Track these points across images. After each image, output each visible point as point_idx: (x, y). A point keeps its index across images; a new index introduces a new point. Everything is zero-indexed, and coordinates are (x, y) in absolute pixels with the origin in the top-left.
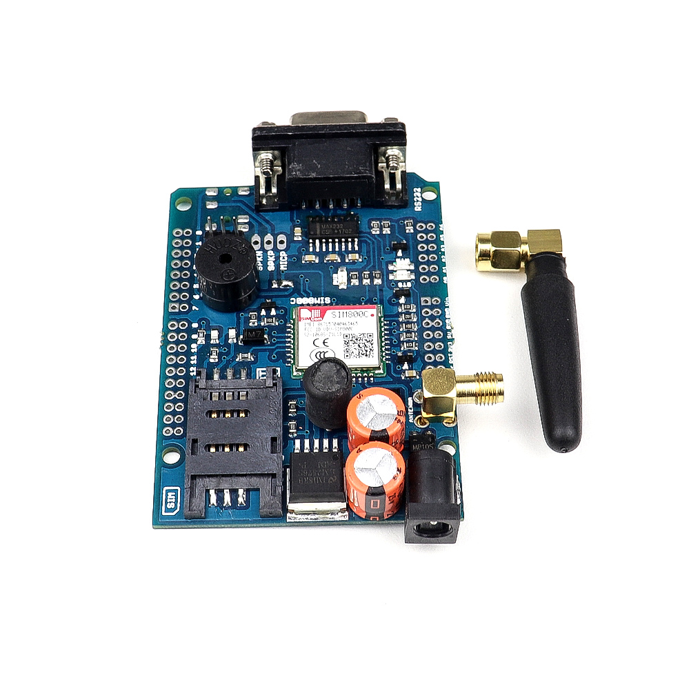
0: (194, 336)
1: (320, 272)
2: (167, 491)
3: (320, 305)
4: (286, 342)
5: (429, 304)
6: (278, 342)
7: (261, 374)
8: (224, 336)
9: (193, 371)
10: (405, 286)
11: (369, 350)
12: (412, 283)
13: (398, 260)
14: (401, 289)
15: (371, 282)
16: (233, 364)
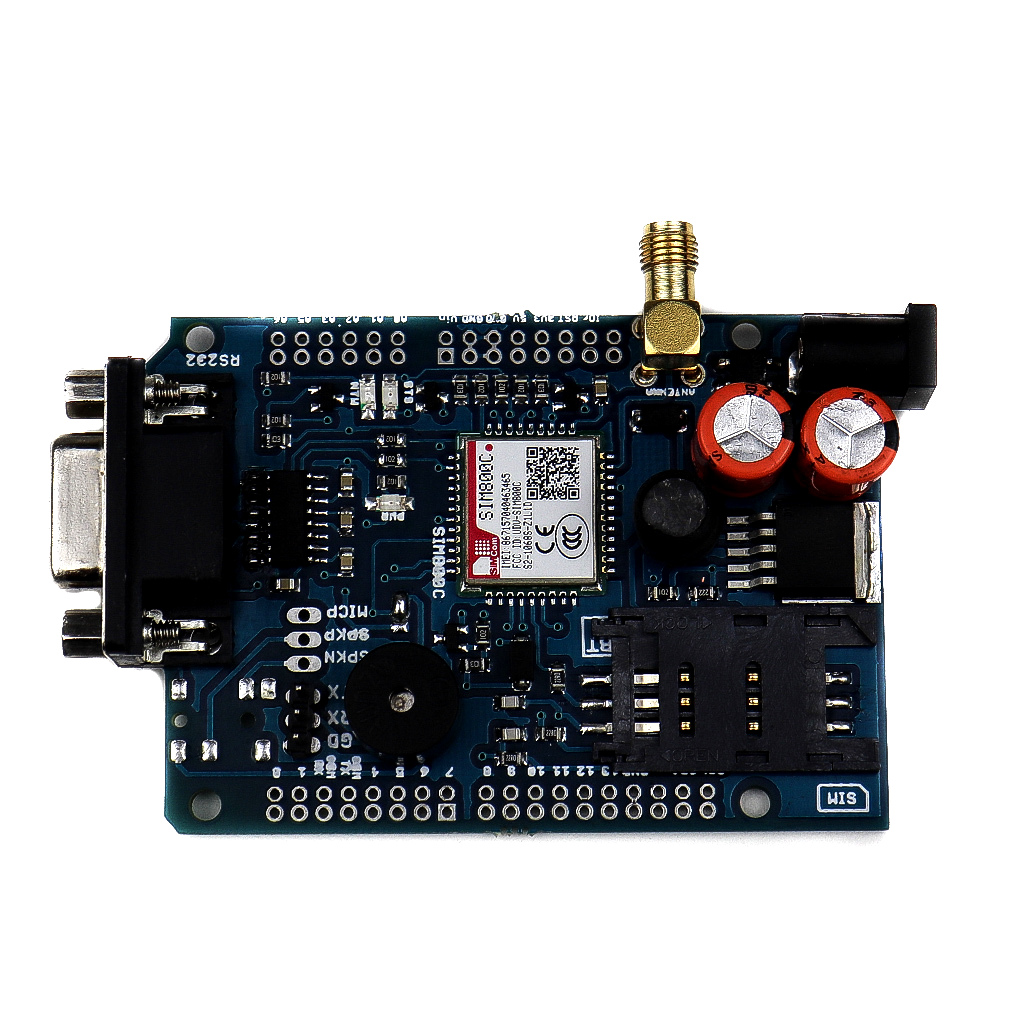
0: (511, 771)
1: (375, 545)
2: (825, 805)
4: (527, 606)
5: (451, 351)
6: (528, 621)
7: (593, 649)
8: (513, 718)
9: (586, 771)
10: (411, 392)
11: (563, 456)
12: (405, 379)
13: (353, 402)
14: (418, 398)
15: (402, 451)
16: (571, 699)
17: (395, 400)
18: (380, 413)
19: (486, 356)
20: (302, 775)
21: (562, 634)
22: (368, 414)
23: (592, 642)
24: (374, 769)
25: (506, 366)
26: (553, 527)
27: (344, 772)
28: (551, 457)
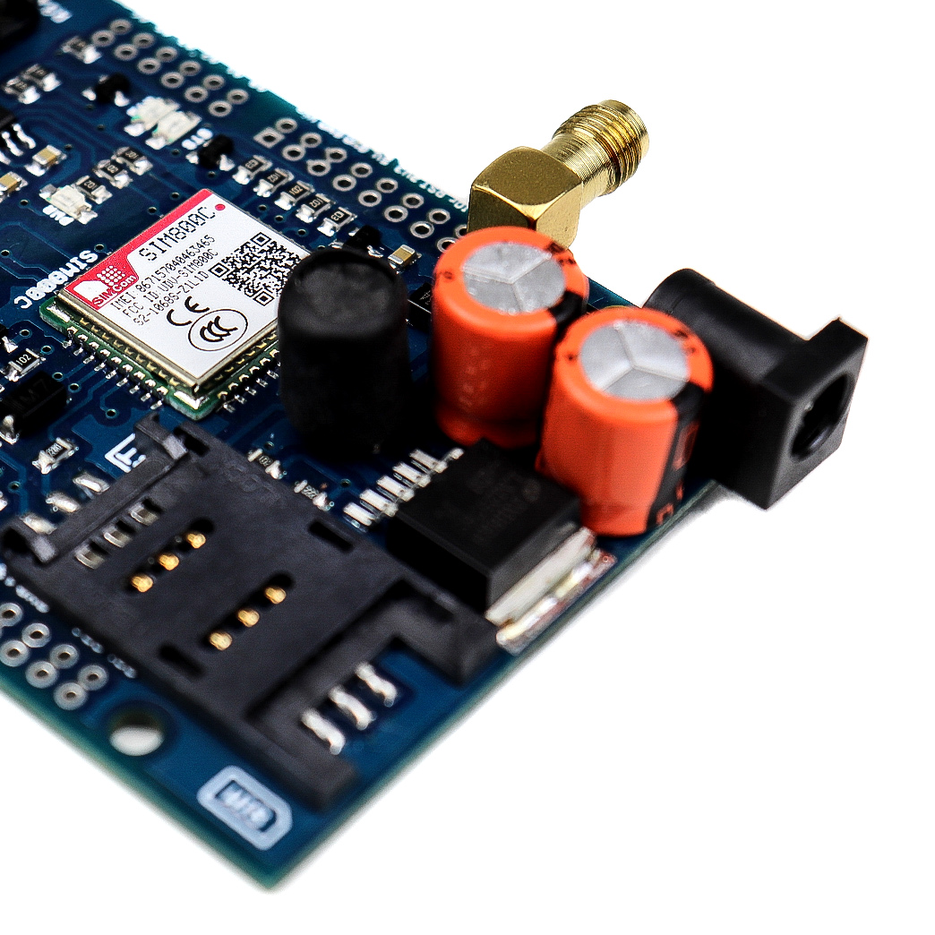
1: (13, 224)
4: (101, 375)
5: (279, 137)
6: (85, 386)
10: (199, 141)
12: (205, 127)
13: (131, 112)
14: (200, 150)
15: (131, 174)
16: (46, 482)
17: (174, 137)
18: (148, 134)
19: (311, 163)
21: (109, 423)
22: (134, 131)
23: (133, 451)
25: (323, 184)
26: (208, 309)
28: (276, 255)
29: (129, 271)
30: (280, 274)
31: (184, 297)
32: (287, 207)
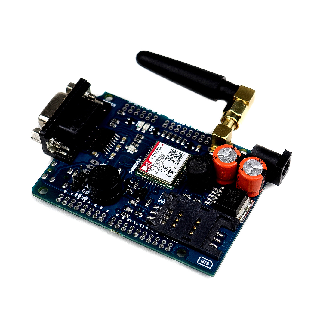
0: (123, 218)
1: (122, 155)
2: (199, 262)
3: (140, 163)
4: (151, 184)
5: (167, 125)
6: (149, 187)
7: (161, 201)
8: (132, 206)
9: (142, 226)
10: (152, 129)
11: (180, 154)
12: (152, 126)
13: (136, 125)
14: (152, 131)
15: (141, 140)
16: (149, 209)
17: (147, 129)
18: (141, 130)
19: (175, 130)
20: (71, 195)
21: (156, 194)
22: (138, 129)
23: (162, 199)
24: (90, 201)
25: (179, 134)
26: (168, 168)
27: (82, 199)
28: (176, 153)
29: (150, 163)
30: (178, 157)
31: (162, 166)
32: (174, 141)
